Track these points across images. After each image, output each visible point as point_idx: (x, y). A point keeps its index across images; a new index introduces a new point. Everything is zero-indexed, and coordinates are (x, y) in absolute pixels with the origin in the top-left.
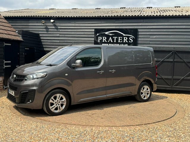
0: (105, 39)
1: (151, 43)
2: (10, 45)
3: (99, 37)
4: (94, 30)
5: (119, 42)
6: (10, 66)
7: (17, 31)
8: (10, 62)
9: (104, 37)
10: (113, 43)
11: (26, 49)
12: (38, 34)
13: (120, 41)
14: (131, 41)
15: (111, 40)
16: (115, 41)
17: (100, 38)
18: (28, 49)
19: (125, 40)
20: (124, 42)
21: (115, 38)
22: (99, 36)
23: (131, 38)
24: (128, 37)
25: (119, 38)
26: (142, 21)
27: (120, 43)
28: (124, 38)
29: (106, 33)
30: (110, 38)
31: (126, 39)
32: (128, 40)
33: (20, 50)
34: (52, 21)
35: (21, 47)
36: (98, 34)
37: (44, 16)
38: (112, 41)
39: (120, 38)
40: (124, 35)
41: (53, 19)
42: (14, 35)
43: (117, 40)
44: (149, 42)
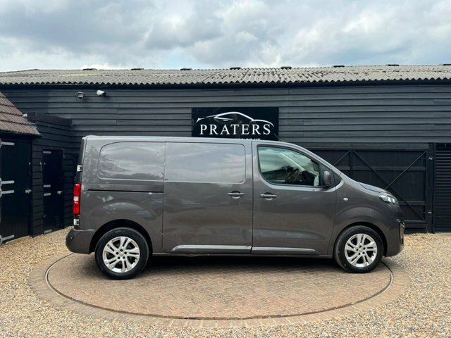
0: (213, 128)
1: (306, 134)
2: (12, 144)
3: (202, 126)
4: (190, 111)
5: (243, 133)
6: (13, 192)
7: (25, 115)
8: (12, 182)
9: (211, 125)
10: (232, 136)
11: (44, 152)
12: (69, 121)
13: (246, 132)
14: (267, 132)
15: (227, 130)
16: (235, 133)
17: (204, 127)
18: (50, 153)
19: (255, 130)
20: (254, 133)
21: (235, 125)
22: (201, 122)
23: (267, 127)
24: (261, 124)
25: (243, 125)
26: (286, 91)
27: (245, 137)
28: (254, 125)
29: (217, 117)
30: (225, 126)
31: (256, 127)
32: (261, 130)
33: (34, 155)
34: (100, 92)
35: (34, 148)
36: (199, 119)
37: (81, 83)
38: (228, 133)
39: (245, 127)
40: (253, 120)
41: (101, 89)
42: (20, 123)
43: (239, 129)
44: (302, 133)
